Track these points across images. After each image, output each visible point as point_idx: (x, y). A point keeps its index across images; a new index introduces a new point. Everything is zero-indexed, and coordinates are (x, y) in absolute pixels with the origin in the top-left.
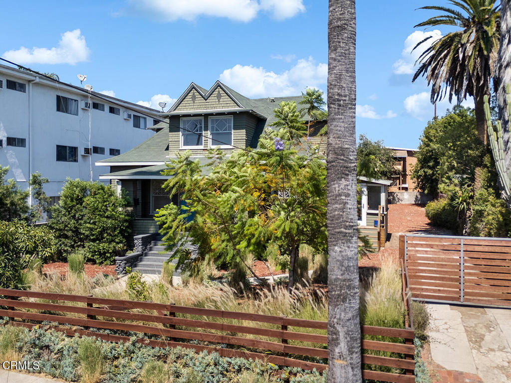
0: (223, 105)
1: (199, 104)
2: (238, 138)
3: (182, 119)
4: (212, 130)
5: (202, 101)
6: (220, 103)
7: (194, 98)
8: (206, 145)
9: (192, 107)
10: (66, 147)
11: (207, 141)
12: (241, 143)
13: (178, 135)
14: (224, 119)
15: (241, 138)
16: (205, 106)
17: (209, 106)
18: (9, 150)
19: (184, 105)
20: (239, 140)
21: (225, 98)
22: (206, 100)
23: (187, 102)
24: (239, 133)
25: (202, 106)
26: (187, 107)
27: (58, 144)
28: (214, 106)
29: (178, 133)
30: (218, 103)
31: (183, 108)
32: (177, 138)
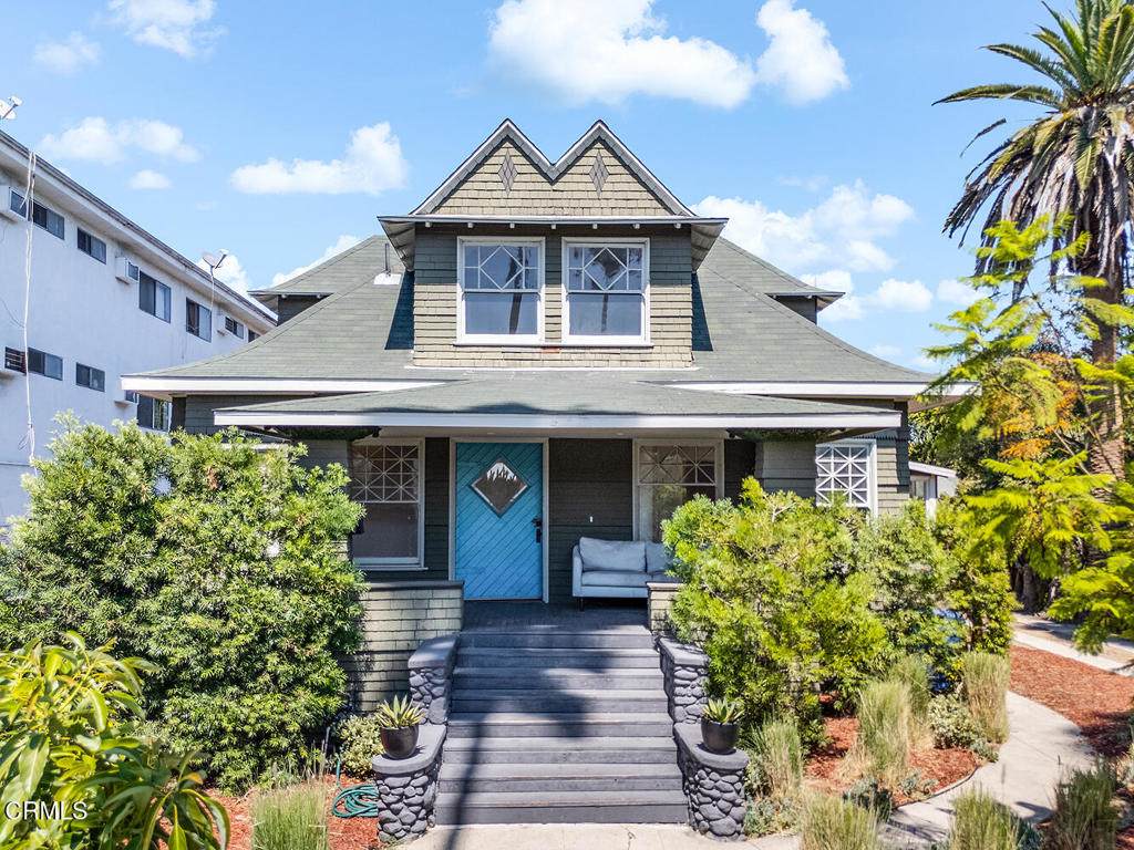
0: (612, 203)
1: (527, 195)
2: (666, 313)
3: (463, 241)
4: (574, 281)
5: (538, 186)
6: (603, 195)
7: (508, 173)
8: (553, 332)
9: (503, 203)
11: (555, 320)
12: (677, 328)
13: (450, 296)
15: (676, 313)
16: (550, 203)
17: (565, 203)
19: (474, 194)
20: (671, 320)
21: (620, 181)
22: (552, 182)
23: (483, 186)
24: (670, 298)
25: (537, 203)
26: (481, 202)
28: (582, 203)
29: (449, 288)
30: (594, 195)
31: (467, 203)
32: (443, 303)
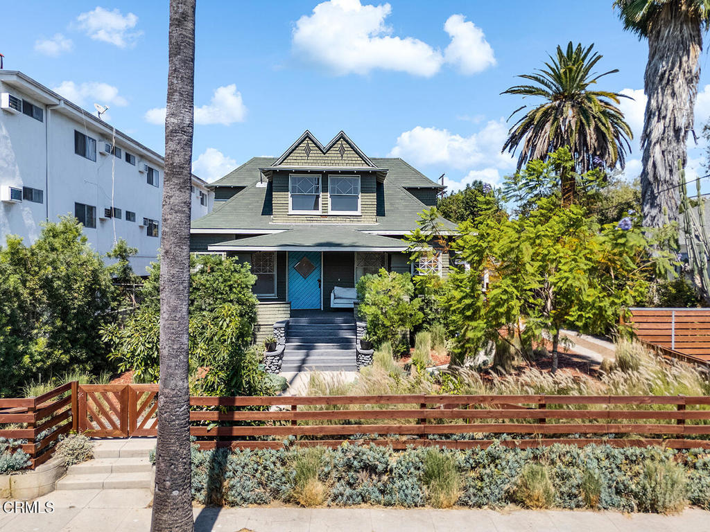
0: (347, 162)
1: (315, 158)
2: (366, 203)
3: (291, 176)
4: (333, 191)
5: (319, 155)
6: (344, 158)
7: (308, 150)
8: (325, 210)
9: (306, 161)
10: (84, 205)
11: (326, 205)
12: (371, 209)
13: (286, 196)
14: (349, 180)
15: (371, 203)
16: (324, 162)
17: (330, 162)
18: (26, 207)
19: (295, 158)
20: (369, 206)
21: (350, 153)
22: (324, 154)
23: (298, 155)
24: (368, 198)
25: (319, 161)
26: (298, 161)
27: (77, 202)
28: (336, 162)
29: (286, 193)
30: (340, 158)
31: (292, 161)
32: (284, 200)
